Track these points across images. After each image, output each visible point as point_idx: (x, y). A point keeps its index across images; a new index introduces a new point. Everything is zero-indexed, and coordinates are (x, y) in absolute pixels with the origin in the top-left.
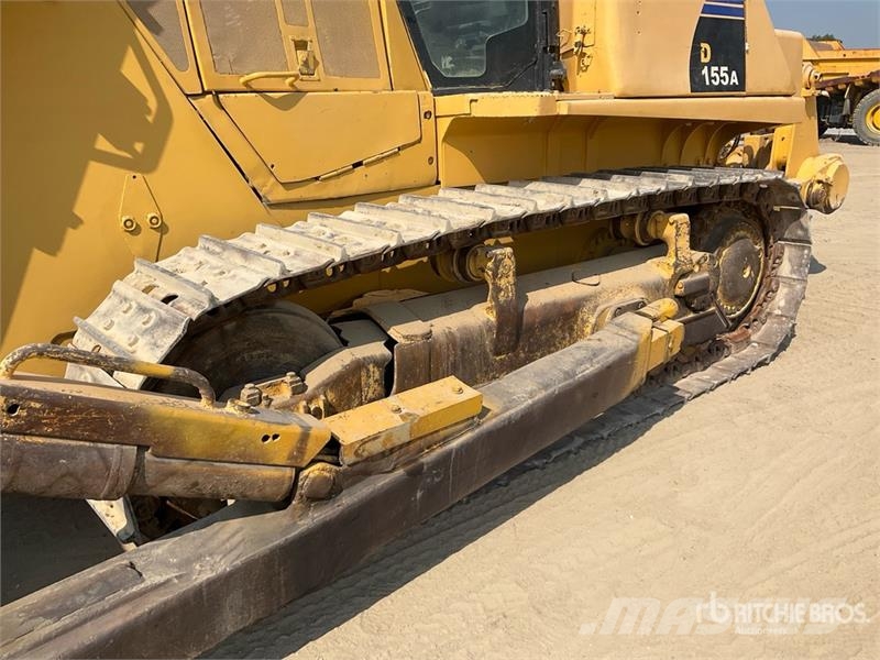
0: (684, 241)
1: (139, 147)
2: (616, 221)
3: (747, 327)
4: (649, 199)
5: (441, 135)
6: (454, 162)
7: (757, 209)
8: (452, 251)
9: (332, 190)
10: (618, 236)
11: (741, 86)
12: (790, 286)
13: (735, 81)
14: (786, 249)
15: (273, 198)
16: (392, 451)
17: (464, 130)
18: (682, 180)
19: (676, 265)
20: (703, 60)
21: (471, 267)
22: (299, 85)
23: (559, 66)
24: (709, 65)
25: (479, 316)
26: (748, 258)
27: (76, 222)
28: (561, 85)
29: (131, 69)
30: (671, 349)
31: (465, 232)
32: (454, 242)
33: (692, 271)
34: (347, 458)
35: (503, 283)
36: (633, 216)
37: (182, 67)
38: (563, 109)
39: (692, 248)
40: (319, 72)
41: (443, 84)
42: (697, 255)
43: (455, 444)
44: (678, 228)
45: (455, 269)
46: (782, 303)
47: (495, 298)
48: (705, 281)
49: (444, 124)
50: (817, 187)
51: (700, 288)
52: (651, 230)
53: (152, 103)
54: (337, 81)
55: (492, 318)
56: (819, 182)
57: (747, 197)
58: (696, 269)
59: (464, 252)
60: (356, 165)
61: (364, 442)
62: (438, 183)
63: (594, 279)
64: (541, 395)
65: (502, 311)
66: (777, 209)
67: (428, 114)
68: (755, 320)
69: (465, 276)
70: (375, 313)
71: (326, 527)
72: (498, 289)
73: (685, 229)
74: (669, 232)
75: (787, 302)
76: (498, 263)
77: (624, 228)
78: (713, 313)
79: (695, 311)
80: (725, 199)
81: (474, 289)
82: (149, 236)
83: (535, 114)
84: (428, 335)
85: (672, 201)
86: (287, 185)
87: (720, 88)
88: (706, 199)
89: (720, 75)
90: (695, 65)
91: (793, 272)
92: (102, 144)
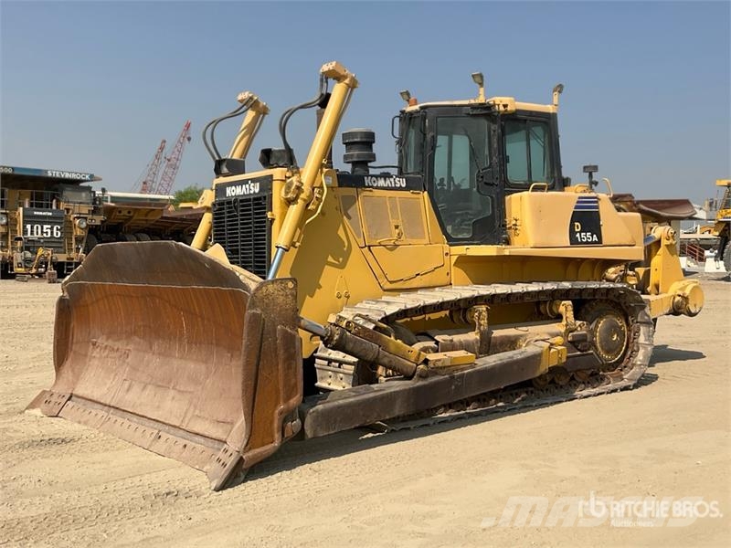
0: (570, 314)
1: (341, 259)
2: (538, 304)
3: (621, 370)
4: (553, 292)
5: (453, 262)
6: (458, 274)
7: (619, 304)
8: (460, 309)
9: (407, 285)
10: (540, 313)
11: (600, 241)
12: (645, 348)
13: (595, 238)
14: (641, 328)
15: (386, 287)
16: (444, 367)
17: (463, 261)
18: (567, 285)
19: (567, 325)
20: (576, 230)
21: (468, 317)
22: (397, 243)
23: (506, 233)
24: (580, 232)
25: (472, 336)
26: (614, 328)
27: (320, 287)
28: (508, 242)
29: (341, 233)
30: (561, 358)
31: (466, 299)
32: (462, 305)
33: (576, 330)
34: (431, 365)
35: (482, 322)
36: (546, 302)
37: (359, 237)
38: (507, 253)
39: (576, 318)
40: (403, 237)
41: (452, 241)
42: (579, 323)
43: (466, 372)
44: (566, 308)
45: (461, 317)
46: (641, 358)
47: (479, 329)
48: (585, 335)
49: (454, 259)
50: (678, 299)
51: (581, 338)
52: (554, 309)
53: (346, 244)
54: (410, 241)
55: (478, 337)
56: (679, 296)
57: (611, 297)
58: (579, 329)
59: (465, 310)
60: (417, 275)
61: (436, 361)
62: (451, 284)
63: (525, 328)
64: (499, 362)
65: (482, 334)
66: (632, 305)
67: (447, 254)
68: (625, 367)
69: (465, 320)
70: (429, 332)
71: (424, 386)
72: (480, 325)
73: (570, 308)
74: (562, 309)
75: (644, 357)
76: (480, 314)
77: (542, 308)
78: (592, 354)
79: (579, 350)
80: (597, 297)
81: (469, 326)
82: (344, 299)
83: (495, 254)
84: (452, 341)
85: (565, 294)
86: (391, 282)
87: (587, 243)
88: (585, 296)
89: (587, 236)
90: (572, 232)
91: (646, 340)
92: (330, 259)
